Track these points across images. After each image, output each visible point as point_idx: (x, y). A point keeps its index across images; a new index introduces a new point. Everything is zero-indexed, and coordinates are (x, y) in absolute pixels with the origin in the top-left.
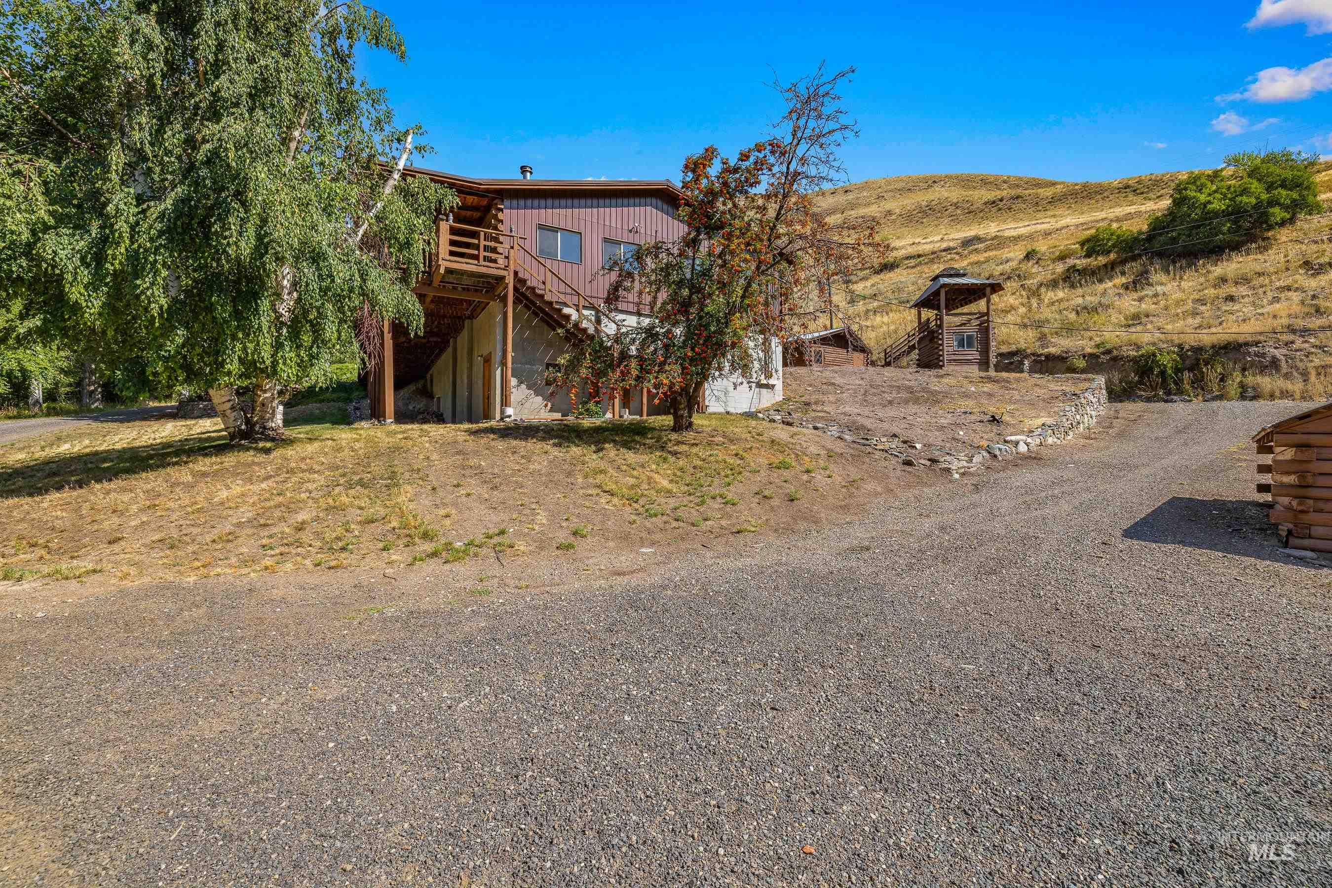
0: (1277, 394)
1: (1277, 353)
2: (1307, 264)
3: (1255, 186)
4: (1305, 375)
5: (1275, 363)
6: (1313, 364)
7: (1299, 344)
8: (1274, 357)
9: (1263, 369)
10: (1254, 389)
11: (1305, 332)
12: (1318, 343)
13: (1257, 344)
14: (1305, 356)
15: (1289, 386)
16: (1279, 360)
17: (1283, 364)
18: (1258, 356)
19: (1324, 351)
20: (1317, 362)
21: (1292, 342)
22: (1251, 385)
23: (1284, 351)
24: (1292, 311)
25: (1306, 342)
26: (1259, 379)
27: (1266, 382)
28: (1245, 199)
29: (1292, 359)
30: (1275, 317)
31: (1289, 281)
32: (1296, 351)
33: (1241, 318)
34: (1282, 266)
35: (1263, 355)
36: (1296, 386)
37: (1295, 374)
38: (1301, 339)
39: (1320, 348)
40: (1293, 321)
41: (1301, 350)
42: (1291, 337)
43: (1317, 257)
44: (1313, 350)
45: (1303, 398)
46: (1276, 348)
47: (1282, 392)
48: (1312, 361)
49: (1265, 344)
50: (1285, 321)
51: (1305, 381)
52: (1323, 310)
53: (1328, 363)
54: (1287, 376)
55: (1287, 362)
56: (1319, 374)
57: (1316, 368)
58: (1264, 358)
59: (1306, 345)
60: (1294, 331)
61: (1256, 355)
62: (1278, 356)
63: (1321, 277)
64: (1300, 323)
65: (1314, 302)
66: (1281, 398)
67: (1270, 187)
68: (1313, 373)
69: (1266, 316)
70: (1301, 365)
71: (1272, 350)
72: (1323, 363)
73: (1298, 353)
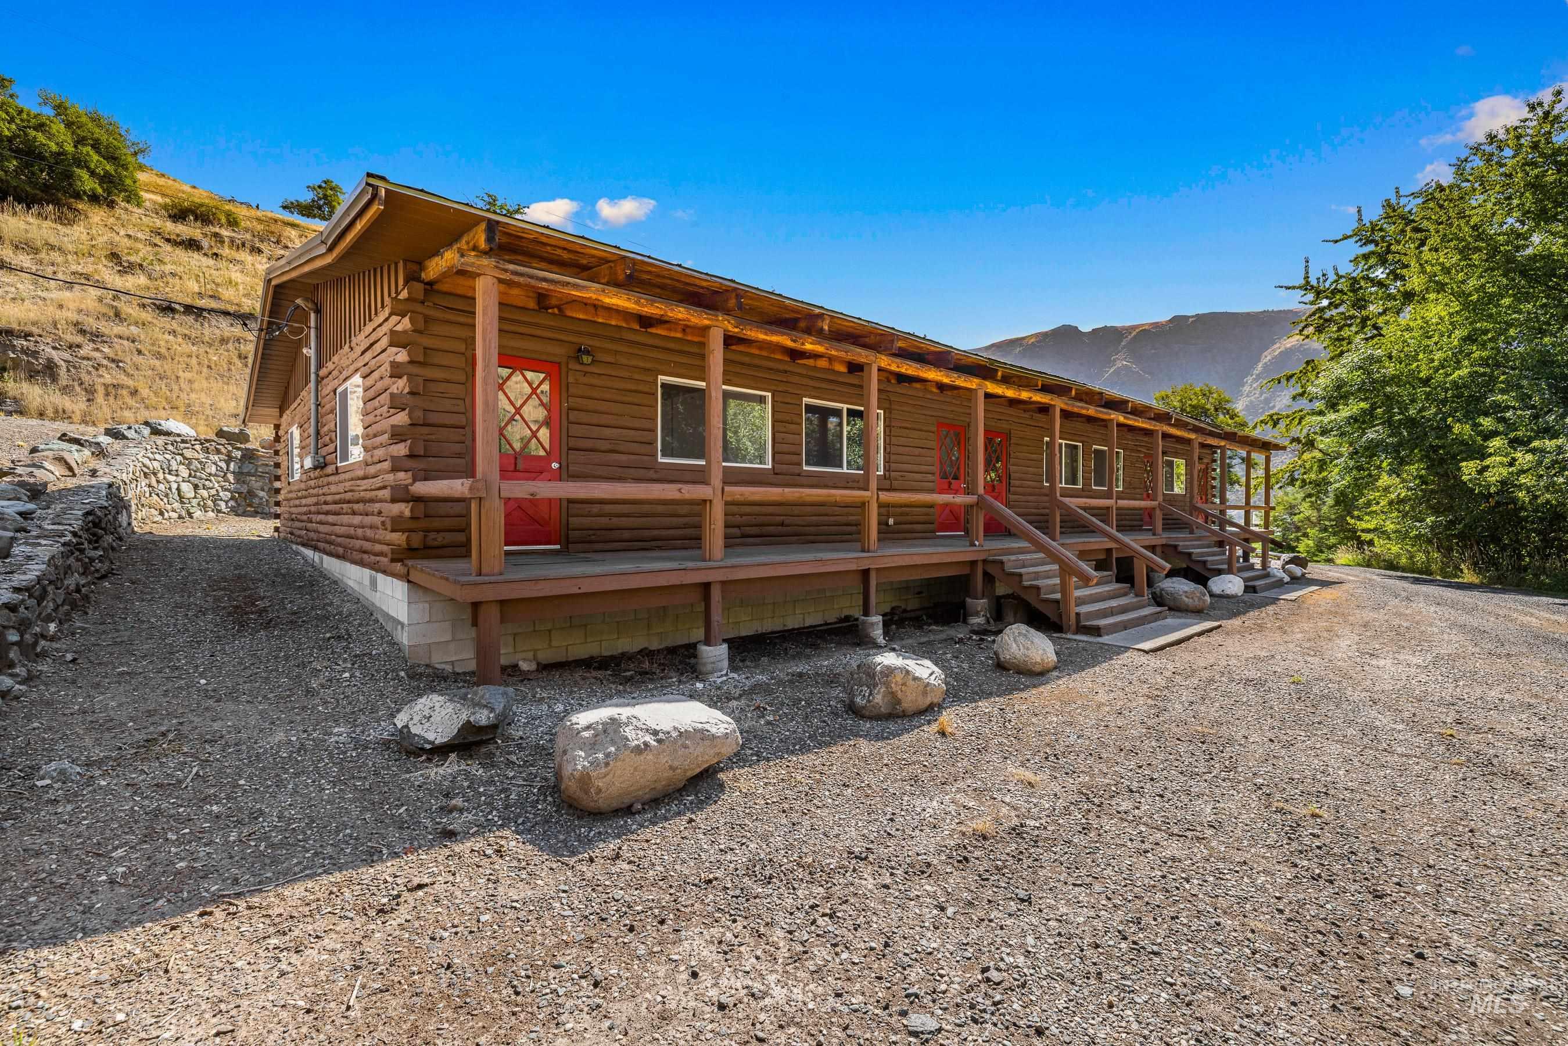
0: (50, 412)
1: (55, 355)
2: (114, 256)
3: (58, 127)
4: (90, 392)
5: (50, 370)
6: (102, 380)
7: (87, 350)
8: (50, 360)
9: (32, 375)
10: (15, 400)
11: (96, 337)
12: (112, 355)
13: (27, 335)
14: (93, 367)
15: (65, 402)
16: (57, 366)
17: (63, 372)
18: (27, 354)
19: (118, 366)
20: (108, 379)
21: (79, 346)
22: (10, 394)
23: (67, 356)
24: (83, 306)
25: (97, 350)
26: (25, 387)
27: (33, 393)
28: (41, 137)
29: (75, 367)
30: (61, 307)
31: (89, 269)
32: (84, 358)
33: (11, 296)
34: (85, 248)
35: (35, 354)
36: (76, 405)
37: (78, 389)
38: (92, 345)
39: (113, 361)
40: (81, 318)
41: (88, 359)
42: (79, 339)
43: (129, 254)
44: (105, 362)
45: (84, 422)
46: (54, 348)
47: (56, 412)
48: (101, 376)
49: (39, 339)
50: (73, 316)
51: (88, 400)
52: (123, 316)
53: (121, 382)
54: (66, 390)
55: (68, 371)
56: (107, 394)
57: (106, 386)
58: (37, 359)
59: (97, 355)
60: (83, 332)
61: (25, 351)
62: (56, 359)
63: (130, 277)
64: (91, 324)
65: (115, 304)
66: (54, 419)
67: (80, 141)
68: (101, 391)
69: (48, 302)
70: (85, 377)
71: (48, 350)
72: (115, 382)
73: (85, 362)
